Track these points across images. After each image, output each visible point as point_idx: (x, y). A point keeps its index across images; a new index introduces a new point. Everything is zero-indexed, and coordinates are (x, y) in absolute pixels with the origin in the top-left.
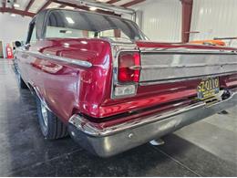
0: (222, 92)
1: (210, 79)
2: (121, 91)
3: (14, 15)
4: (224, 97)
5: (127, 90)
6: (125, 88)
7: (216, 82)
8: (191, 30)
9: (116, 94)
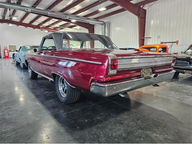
0: (154, 75)
1: (147, 68)
2: (112, 72)
3: (11, 25)
4: (155, 76)
5: (113, 72)
6: (113, 71)
7: (151, 70)
8: (145, 36)
9: (110, 73)
